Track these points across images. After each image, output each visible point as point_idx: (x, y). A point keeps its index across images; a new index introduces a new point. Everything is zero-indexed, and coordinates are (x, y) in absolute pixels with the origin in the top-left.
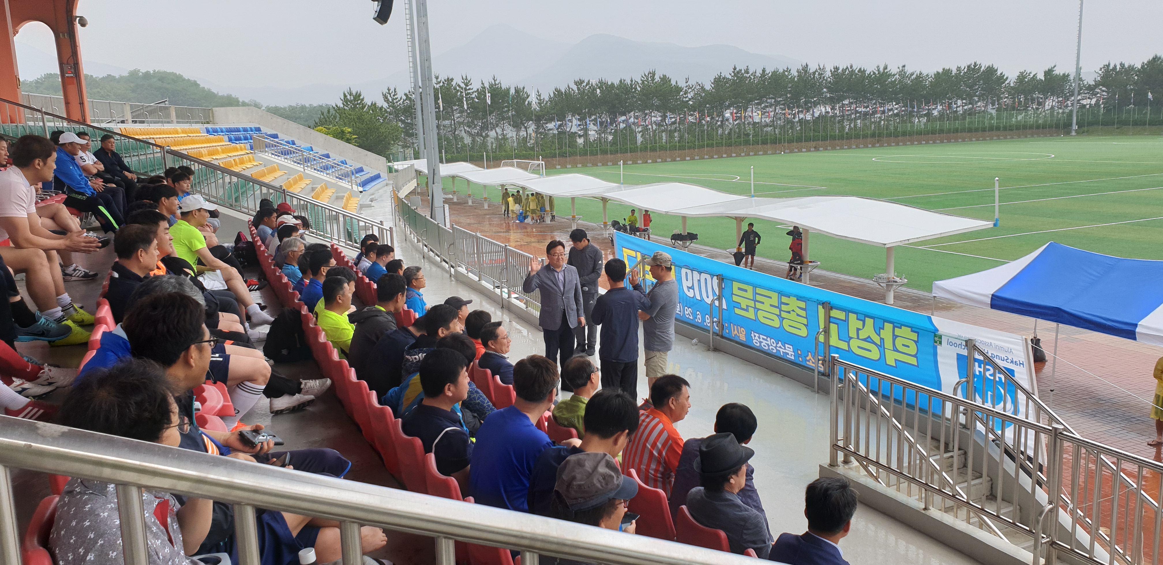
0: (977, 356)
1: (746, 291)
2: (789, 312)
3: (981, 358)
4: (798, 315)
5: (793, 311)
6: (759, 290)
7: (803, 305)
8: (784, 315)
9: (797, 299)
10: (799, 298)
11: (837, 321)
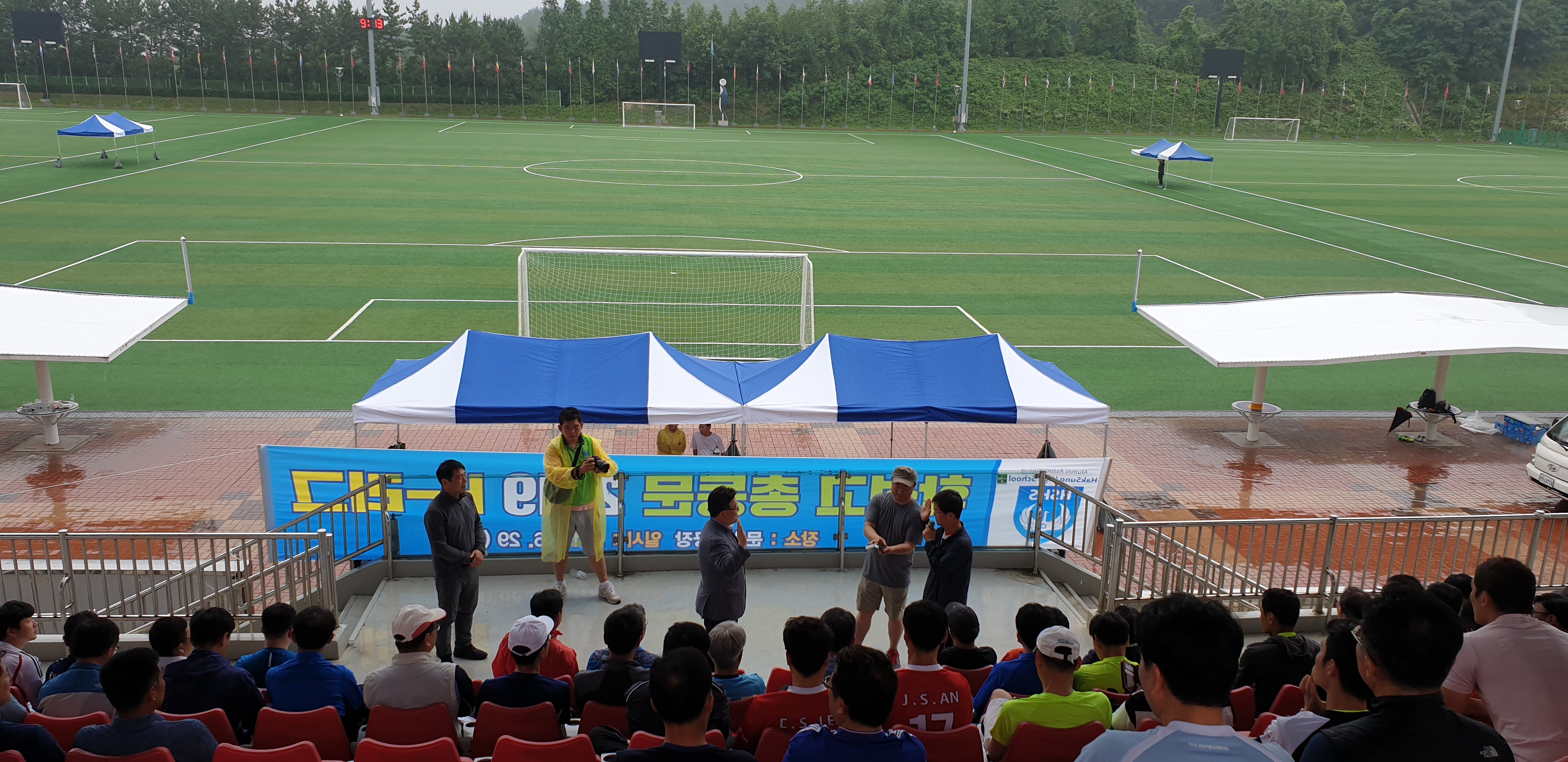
0: (1049, 483)
1: (678, 483)
2: (767, 494)
3: (1053, 484)
4: (782, 494)
5: (775, 490)
6: (703, 479)
7: (795, 481)
8: (753, 498)
9: (783, 476)
10: (786, 475)
11: (853, 489)
